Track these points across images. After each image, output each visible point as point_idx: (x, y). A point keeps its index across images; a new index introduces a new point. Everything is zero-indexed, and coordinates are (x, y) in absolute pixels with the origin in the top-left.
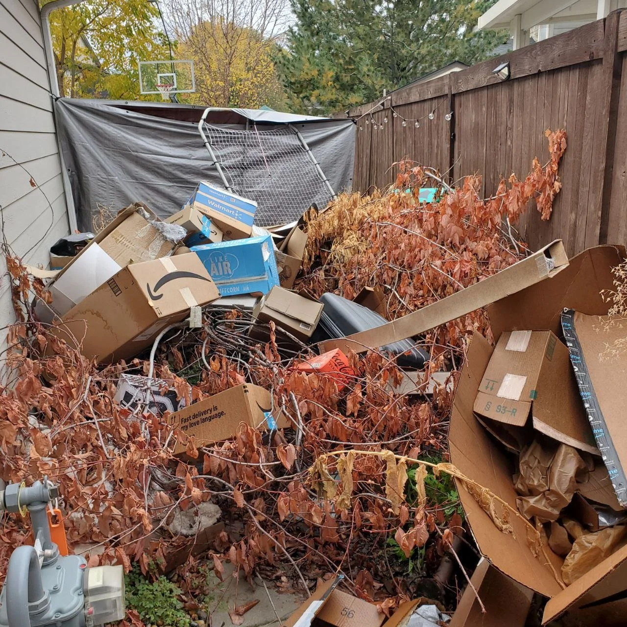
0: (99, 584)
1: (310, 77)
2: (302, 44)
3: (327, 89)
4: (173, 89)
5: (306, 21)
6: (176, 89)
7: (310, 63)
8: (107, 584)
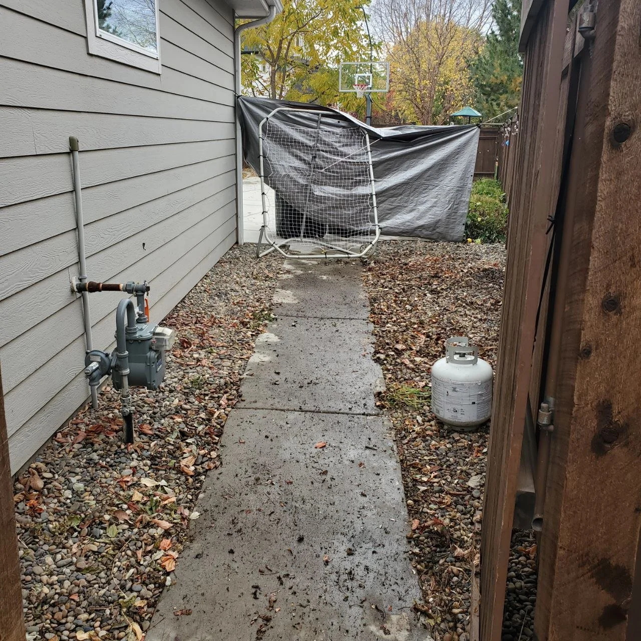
0: (161, 331)
1: (499, 81)
2: (496, 49)
3: (514, 95)
4: (368, 88)
5: (504, 26)
6: (371, 88)
7: (501, 68)
8: (164, 333)
